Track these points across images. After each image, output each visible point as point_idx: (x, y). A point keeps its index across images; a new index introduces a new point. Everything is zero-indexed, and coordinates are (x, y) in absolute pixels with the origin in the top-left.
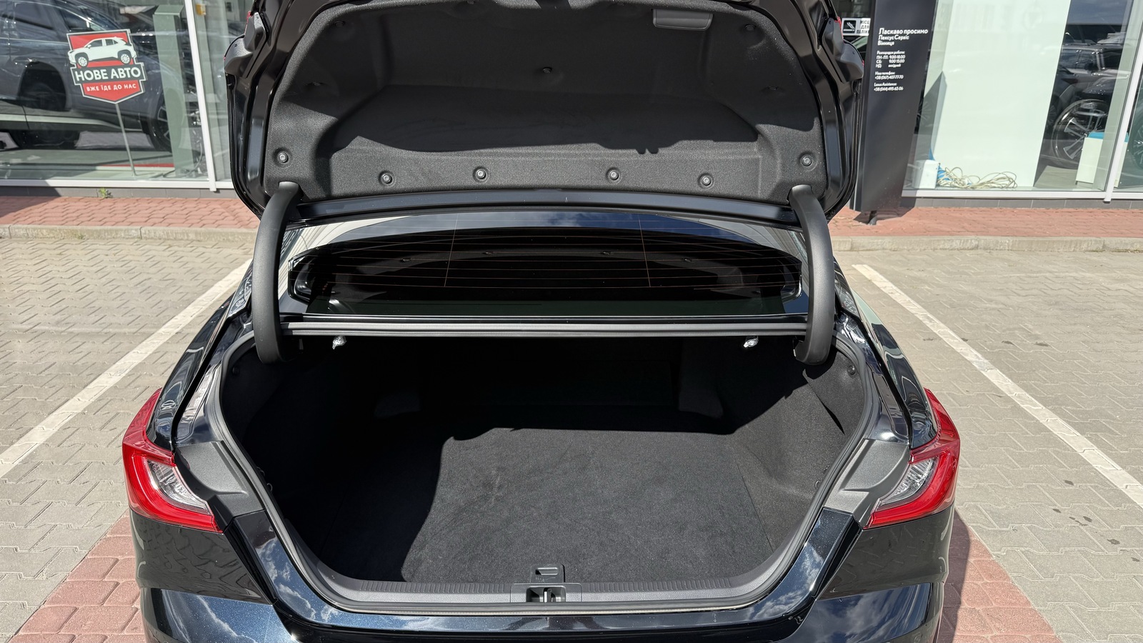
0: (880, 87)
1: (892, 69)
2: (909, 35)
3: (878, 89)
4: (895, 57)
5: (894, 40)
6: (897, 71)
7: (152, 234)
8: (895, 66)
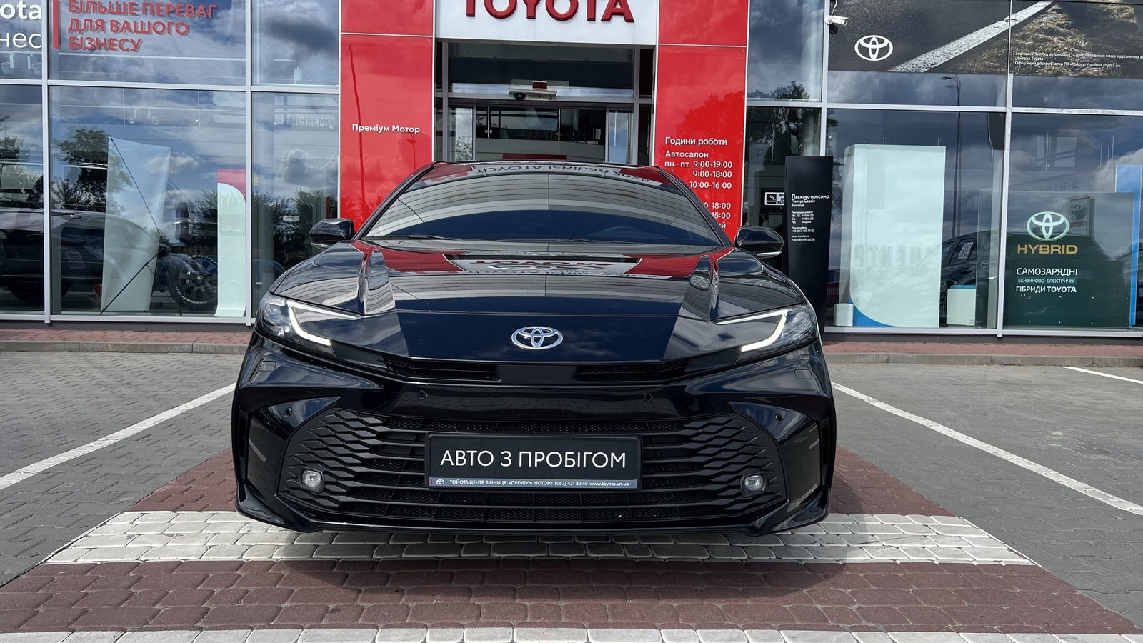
0: (796, 238)
1: (805, 225)
2: (815, 199)
3: (795, 240)
4: (805, 216)
5: (804, 203)
6: (809, 226)
7: (202, 349)
8: (806, 222)
